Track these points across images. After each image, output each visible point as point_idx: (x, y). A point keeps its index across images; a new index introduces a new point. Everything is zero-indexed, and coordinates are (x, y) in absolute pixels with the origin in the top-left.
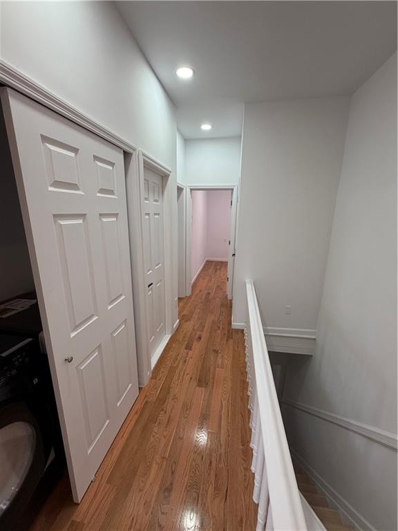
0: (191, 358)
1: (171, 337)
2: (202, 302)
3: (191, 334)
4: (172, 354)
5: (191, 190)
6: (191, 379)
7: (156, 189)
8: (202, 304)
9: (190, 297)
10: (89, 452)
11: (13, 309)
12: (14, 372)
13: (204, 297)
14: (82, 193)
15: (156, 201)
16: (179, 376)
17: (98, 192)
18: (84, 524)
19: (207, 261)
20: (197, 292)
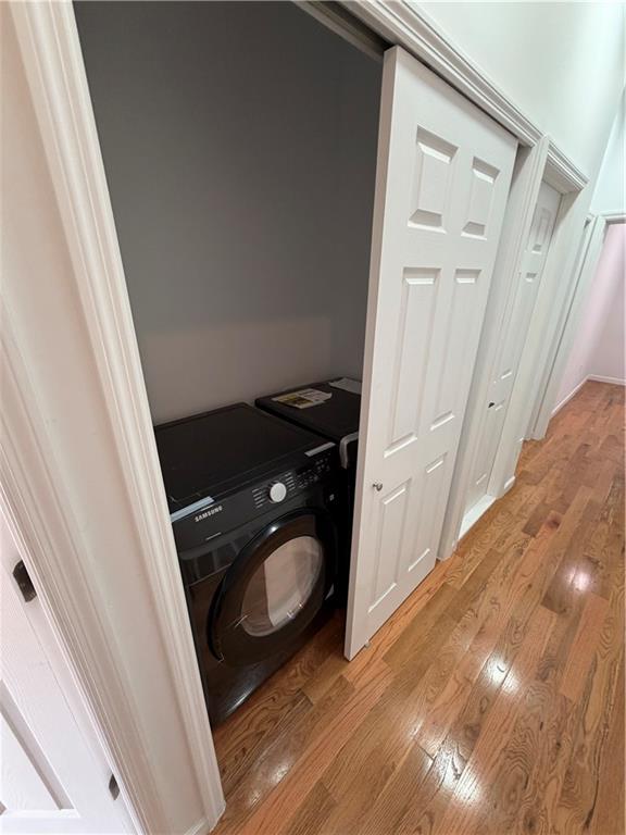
0: (535, 551)
1: (496, 501)
2: (567, 459)
3: (536, 510)
4: (496, 530)
5: (609, 223)
6: (530, 586)
7: (545, 222)
8: (566, 463)
9: (540, 443)
10: (370, 610)
11: (309, 401)
12: (316, 478)
13: (573, 450)
14: (444, 232)
15: (537, 248)
16: (506, 570)
17: (464, 229)
18: (354, 690)
19: (588, 381)
20: (558, 435)
